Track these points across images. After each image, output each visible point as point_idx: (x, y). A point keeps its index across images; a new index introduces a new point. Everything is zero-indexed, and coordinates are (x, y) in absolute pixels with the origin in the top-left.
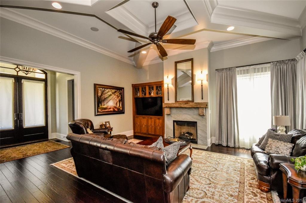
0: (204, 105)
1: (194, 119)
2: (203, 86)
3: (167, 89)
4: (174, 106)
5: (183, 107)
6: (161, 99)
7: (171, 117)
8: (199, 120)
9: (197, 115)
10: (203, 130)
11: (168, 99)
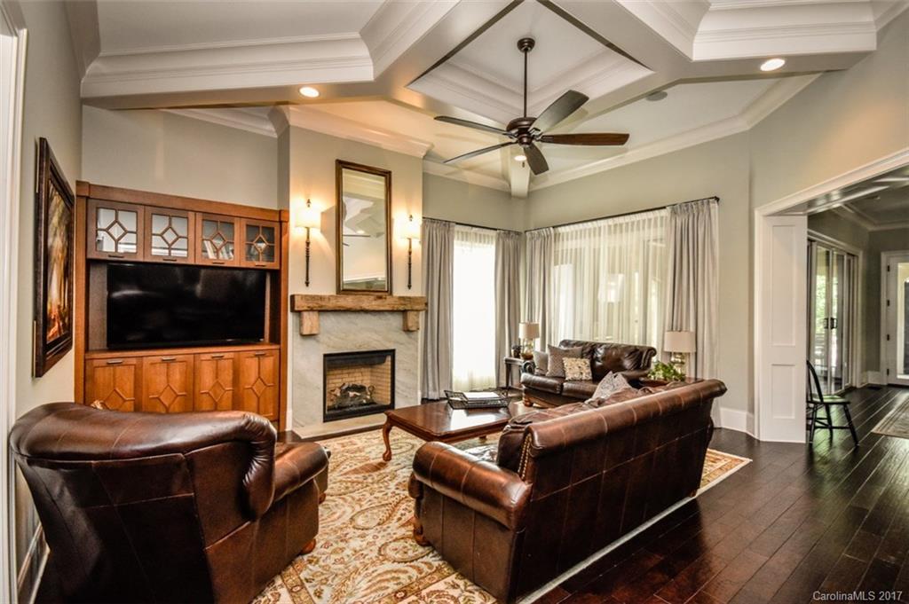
0: (418, 304)
1: (390, 342)
2: (412, 254)
3: (304, 245)
4: (339, 304)
5: (367, 308)
6: (277, 276)
7: (318, 341)
8: (402, 344)
9: (397, 332)
10: (410, 370)
11: (305, 280)
